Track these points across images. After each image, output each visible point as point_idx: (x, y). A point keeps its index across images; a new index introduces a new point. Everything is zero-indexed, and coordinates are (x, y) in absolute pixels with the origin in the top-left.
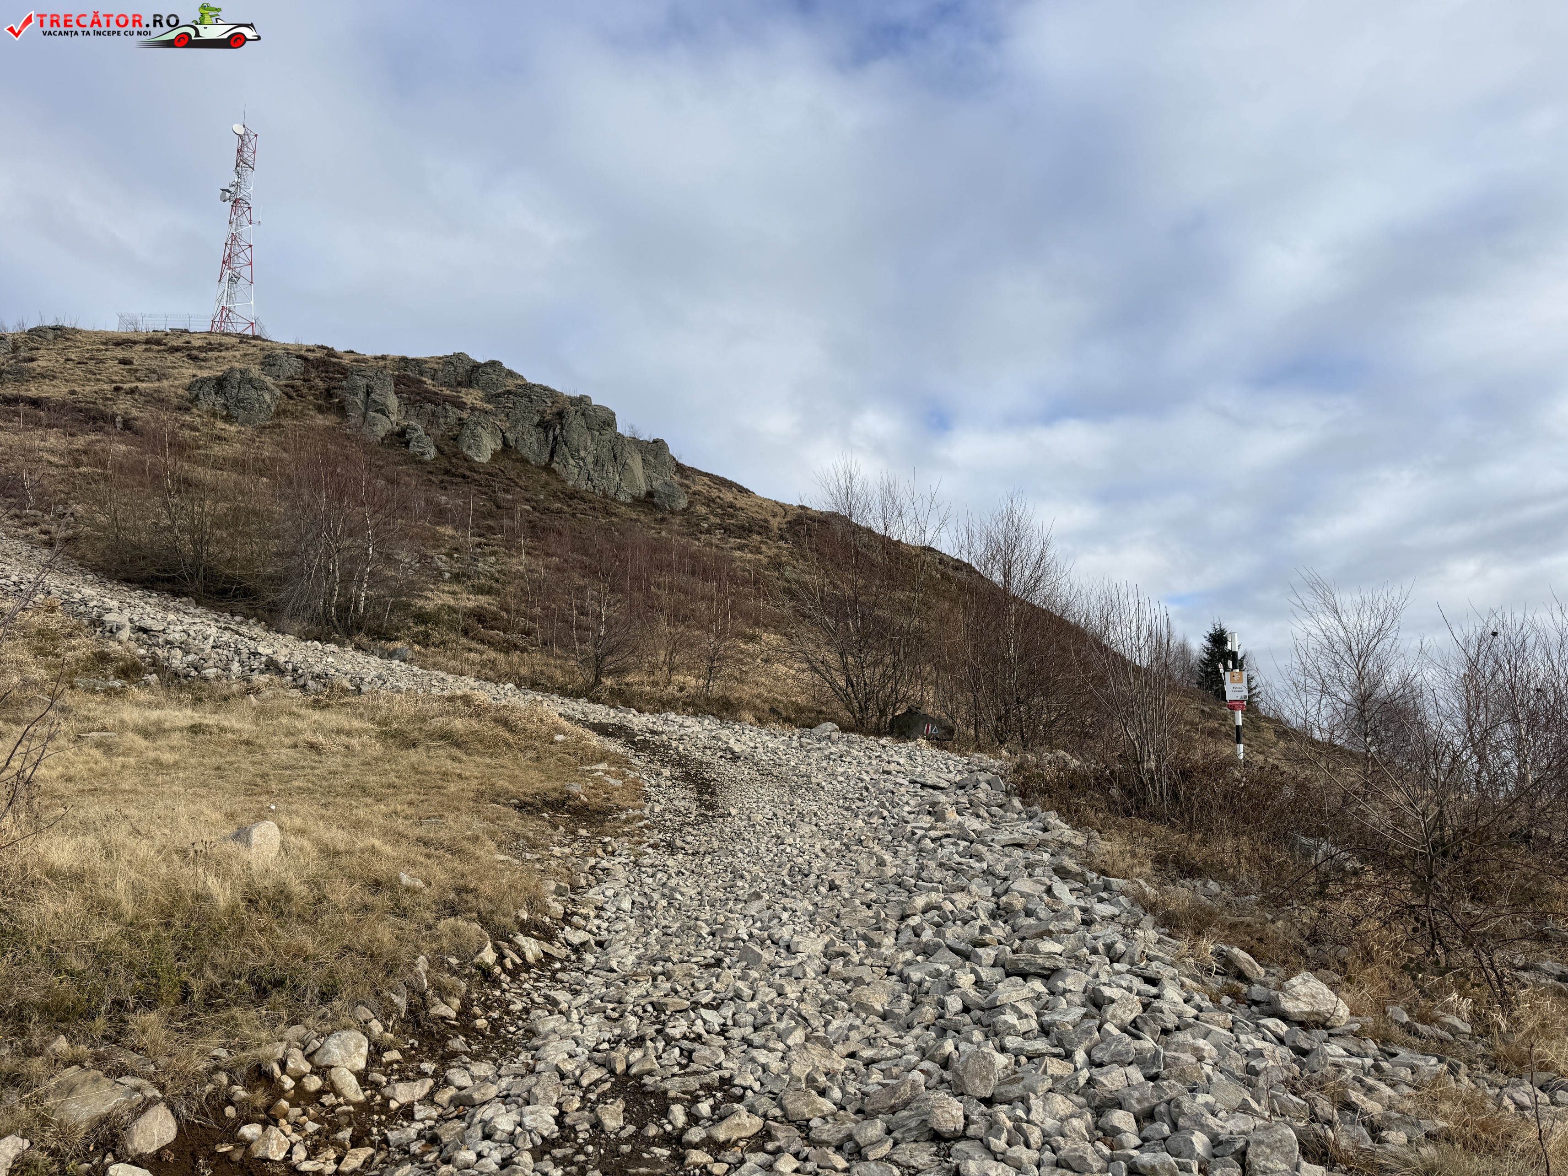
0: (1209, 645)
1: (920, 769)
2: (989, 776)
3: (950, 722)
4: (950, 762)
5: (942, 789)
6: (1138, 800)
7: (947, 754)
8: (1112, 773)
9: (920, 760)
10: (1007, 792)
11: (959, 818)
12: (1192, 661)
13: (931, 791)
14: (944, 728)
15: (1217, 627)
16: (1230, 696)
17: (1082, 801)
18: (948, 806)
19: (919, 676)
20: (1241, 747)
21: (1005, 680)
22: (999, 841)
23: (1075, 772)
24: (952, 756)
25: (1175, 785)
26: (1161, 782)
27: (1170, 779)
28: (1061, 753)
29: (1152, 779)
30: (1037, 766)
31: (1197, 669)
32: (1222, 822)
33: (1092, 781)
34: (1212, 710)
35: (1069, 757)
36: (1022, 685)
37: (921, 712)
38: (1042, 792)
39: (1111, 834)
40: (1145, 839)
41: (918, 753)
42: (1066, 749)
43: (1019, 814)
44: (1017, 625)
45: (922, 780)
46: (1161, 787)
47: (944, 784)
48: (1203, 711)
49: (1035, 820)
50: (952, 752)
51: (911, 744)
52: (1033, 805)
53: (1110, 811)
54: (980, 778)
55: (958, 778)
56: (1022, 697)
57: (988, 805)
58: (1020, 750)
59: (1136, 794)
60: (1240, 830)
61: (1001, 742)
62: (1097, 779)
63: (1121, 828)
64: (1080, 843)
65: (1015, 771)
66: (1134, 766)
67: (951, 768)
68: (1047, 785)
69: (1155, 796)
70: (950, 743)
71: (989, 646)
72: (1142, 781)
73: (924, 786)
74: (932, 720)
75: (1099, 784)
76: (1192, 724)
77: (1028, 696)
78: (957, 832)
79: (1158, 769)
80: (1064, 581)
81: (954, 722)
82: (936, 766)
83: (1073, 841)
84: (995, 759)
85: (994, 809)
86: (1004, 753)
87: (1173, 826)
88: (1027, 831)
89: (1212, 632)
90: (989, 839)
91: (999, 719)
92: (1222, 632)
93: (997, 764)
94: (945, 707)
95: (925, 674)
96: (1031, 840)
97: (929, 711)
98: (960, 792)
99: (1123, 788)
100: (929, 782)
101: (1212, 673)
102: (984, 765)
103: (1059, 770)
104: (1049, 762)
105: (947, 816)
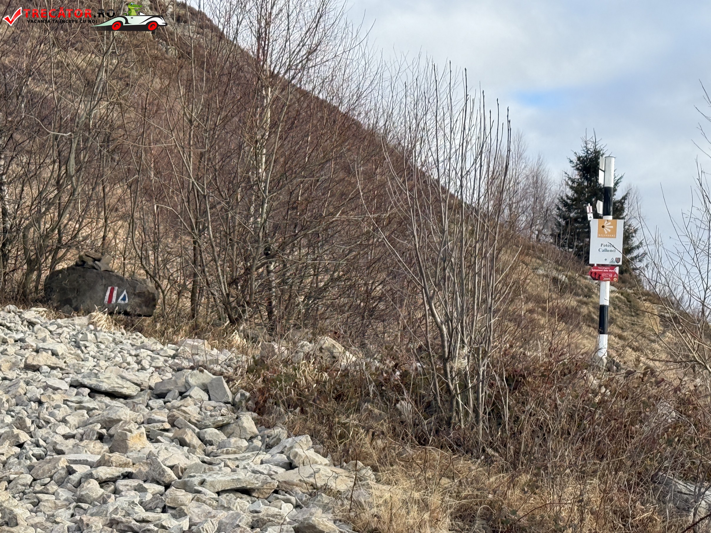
0: (575, 175)
1: (91, 363)
2: (207, 377)
3: (151, 285)
4: (144, 353)
5: (126, 397)
6: (440, 420)
7: (140, 338)
8: (405, 375)
9: (92, 349)
10: (234, 404)
11: (151, 447)
12: (548, 200)
13: (107, 400)
14: (139, 295)
15: (591, 146)
16: (595, 258)
17: (353, 420)
18: (133, 426)
19: (102, 203)
20: (604, 339)
21: (247, 217)
22: (212, 485)
23: (346, 373)
24: (149, 342)
25: (498, 397)
26: (476, 392)
27: (491, 386)
28: (328, 341)
29: (464, 387)
30: (286, 363)
31: (555, 212)
32: (563, 455)
33: (372, 388)
34: (570, 278)
35: (339, 348)
36: (276, 227)
37: (102, 265)
38: (290, 405)
39: (393, 473)
40: (445, 481)
41: (90, 336)
42: (336, 336)
43: (251, 439)
44: (274, 125)
45: (93, 382)
46: (477, 399)
47: (130, 389)
48: (555, 280)
49: (275, 450)
50: (148, 335)
51: (80, 321)
52: (274, 425)
53: (396, 436)
54: (192, 381)
55: (156, 379)
56: (275, 246)
57: (200, 425)
58: (263, 335)
59: (438, 410)
60: (589, 468)
61: (232, 322)
62: (379, 385)
63: (409, 463)
64: (342, 488)
65: (250, 370)
66: (440, 365)
67: (146, 363)
68: (300, 394)
69: (467, 414)
70: (149, 320)
71: (225, 157)
72: (448, 390)
73: (94, 392)
74: (120, 281)
75: (382, 394)
76: (539, 300)
77: (282, 247)
78: (145, 469)
79: (475, 371)
80: (356, 54)
81: (158, 286)
82: (119, 359)
83: (332, 484)
84: (220, 350)
85: (211, 433)
86: (237, 339)
87: (489, 461)
88: (261, 468)
89: (582, 154)
90: (196, 480)
91: (233, 282)
92: (597, 154)
93: (222, 358)
94: (143, 258)
95: (111, 201)
96: (265, 482)
97: (115, 265)
98: (157, 403)
99: (418, 400)
100: (105, 386)
101: (576, 220)
102: (200, 358)
103: (322, 370)
104: (307, 357)
105: (130, 443)
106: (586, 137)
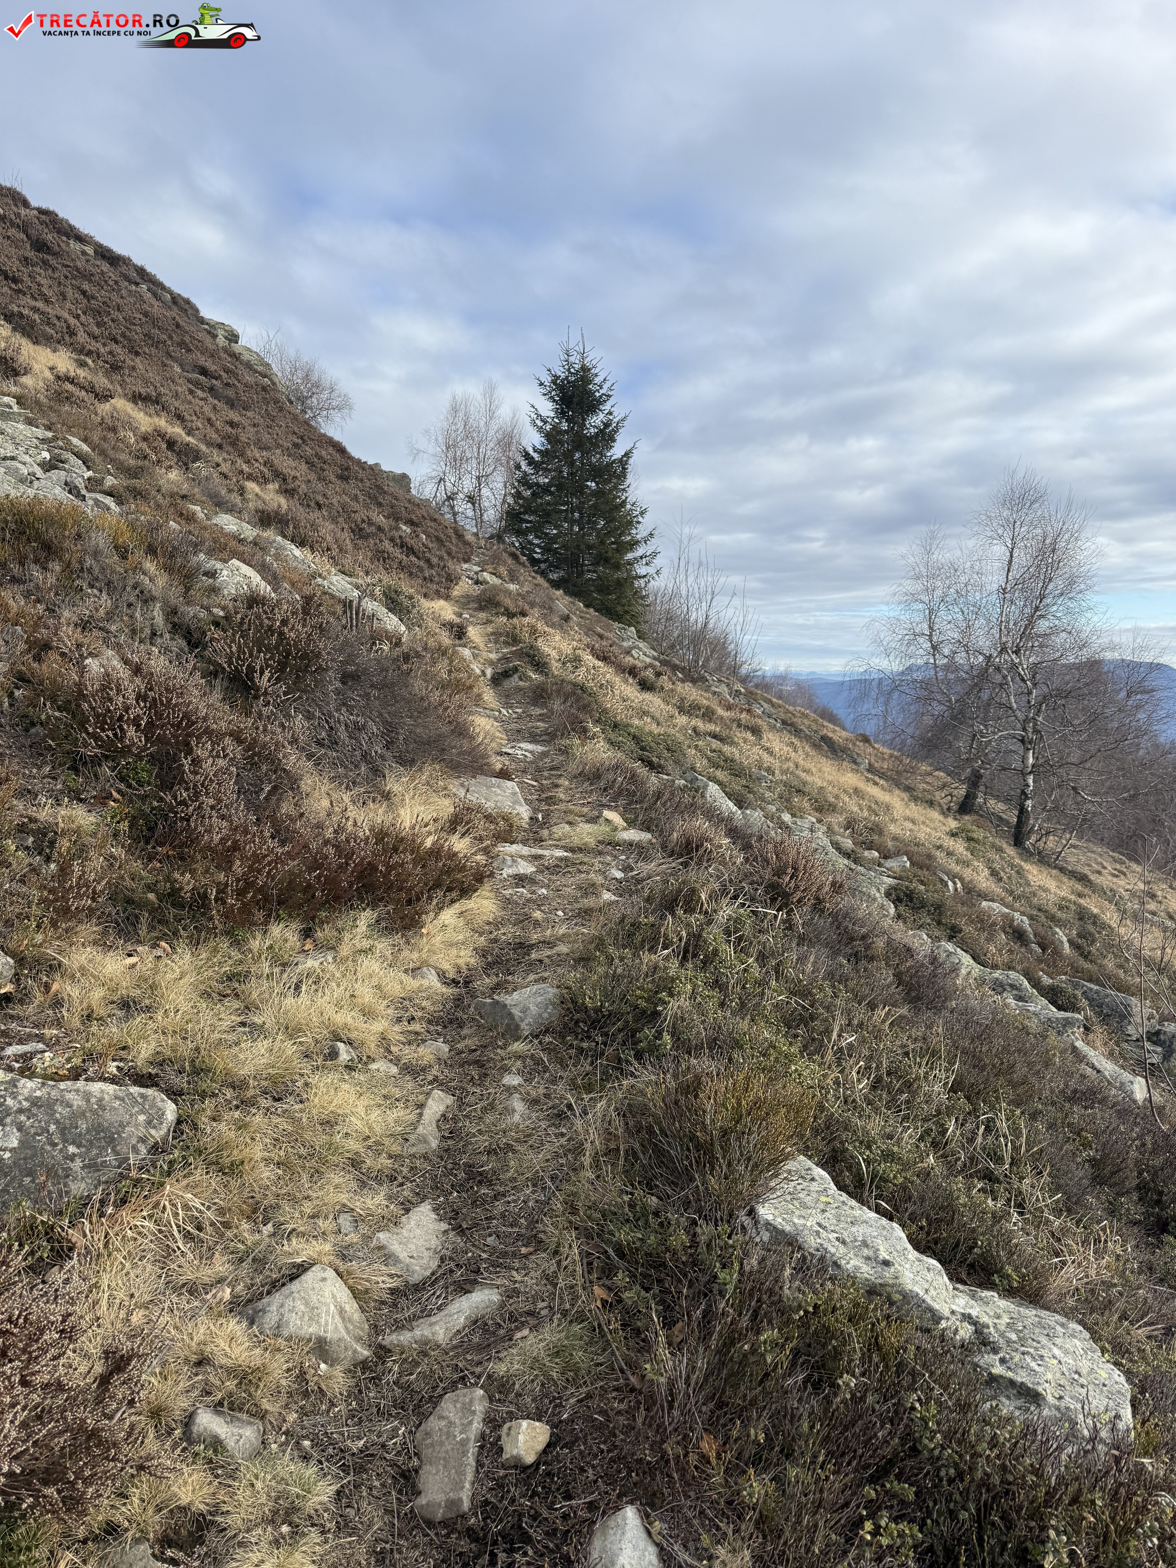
15: (575, 360)
106: (568, 342)
